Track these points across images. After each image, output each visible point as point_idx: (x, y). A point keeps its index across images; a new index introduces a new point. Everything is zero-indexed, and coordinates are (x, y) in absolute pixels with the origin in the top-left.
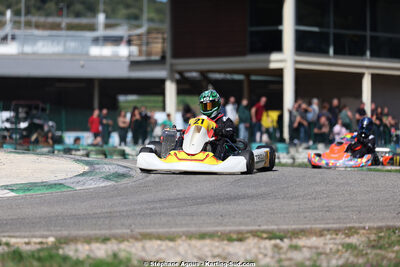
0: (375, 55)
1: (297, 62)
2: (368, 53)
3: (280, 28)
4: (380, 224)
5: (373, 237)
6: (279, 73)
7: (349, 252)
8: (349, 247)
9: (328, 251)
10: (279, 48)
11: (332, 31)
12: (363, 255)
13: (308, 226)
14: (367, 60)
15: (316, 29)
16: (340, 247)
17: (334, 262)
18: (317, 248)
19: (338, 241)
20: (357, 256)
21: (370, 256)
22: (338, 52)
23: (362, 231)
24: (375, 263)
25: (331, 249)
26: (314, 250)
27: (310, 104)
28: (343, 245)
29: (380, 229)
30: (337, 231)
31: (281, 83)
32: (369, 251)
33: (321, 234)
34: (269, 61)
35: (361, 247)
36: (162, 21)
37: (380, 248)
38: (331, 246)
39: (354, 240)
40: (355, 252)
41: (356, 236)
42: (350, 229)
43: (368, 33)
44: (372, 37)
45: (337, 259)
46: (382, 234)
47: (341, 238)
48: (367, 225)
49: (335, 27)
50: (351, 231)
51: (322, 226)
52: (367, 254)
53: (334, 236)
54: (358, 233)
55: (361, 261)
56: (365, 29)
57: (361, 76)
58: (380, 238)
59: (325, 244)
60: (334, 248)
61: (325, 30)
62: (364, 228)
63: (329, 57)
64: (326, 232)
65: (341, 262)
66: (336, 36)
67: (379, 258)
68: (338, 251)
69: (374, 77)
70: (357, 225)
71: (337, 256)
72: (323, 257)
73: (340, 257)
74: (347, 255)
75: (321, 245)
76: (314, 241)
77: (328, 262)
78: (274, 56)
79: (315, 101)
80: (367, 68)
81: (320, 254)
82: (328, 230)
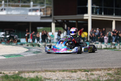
0: (116, 15)
1: (92, 17)
2: (114, 14)
3: (87, 6)
4: (119, 67)
5: (116, 71)
6: (87, 20)
7: (109, 75)
8: (109, 74)
9: (102, 75)
10: (87, 13)
11: (103, 7)
12: (113, 77)
13: (96, 68)
14: (114, 16)
15: (98, 7)
16: (106, 74)
17: (104, 79)
18: (99, 74)
19: (106, 72)
20: (111, 77)
21: (116, 77)
22: (105, 14)
23: (113, 69)
24: (117, 79)
25: (103, 75)
26: (98, 75)
27: (96, 30)
28: (107, 74)
29: (118, 69)
30: (105, 69)
31: (87, 23)
32: (115, 75)
33: (100, 70)
34: (84, 17)
35: (113, 74)
36: (50, 4)
37: (119, 75)
38: (103, 74)
39: (110, 72)
40: (111, 76)
41: (111, 71)
42: (109, 68)
43: (114, 8)
44: (115, 9)
45: (105, 78)
46: (119, 70)
47: (106, 71)
48: (114, 67)
49: (104, 6)
50: (109, 69)
51: (101, 68)
52: (114, 76)
53: (104, 71)
54: (111, 70)
55: (113, 78)
56: (113, 7)
57: (112, 21)
58: (119, 71)
59: (101, 73)
60: (104, 74)
61: (101, 7)
62: (113, 68)
63: (102, 15)
64: (102, 70)
65: (106, 79)
66: (104, 9)
67: (118, 77)
68: (105, 75)
69: (116, 22)
70: (111, 67)
71: (105, 77)
72: (101, 77)
73: (106, 77)
74: (108, 77)
75: (100, 73)
76: (98, 72)
77: (103, 79)
78: (85, 15)
79: (98, 29)
80: (114, 19)
81: (100, 76)
82: (102, 69)
